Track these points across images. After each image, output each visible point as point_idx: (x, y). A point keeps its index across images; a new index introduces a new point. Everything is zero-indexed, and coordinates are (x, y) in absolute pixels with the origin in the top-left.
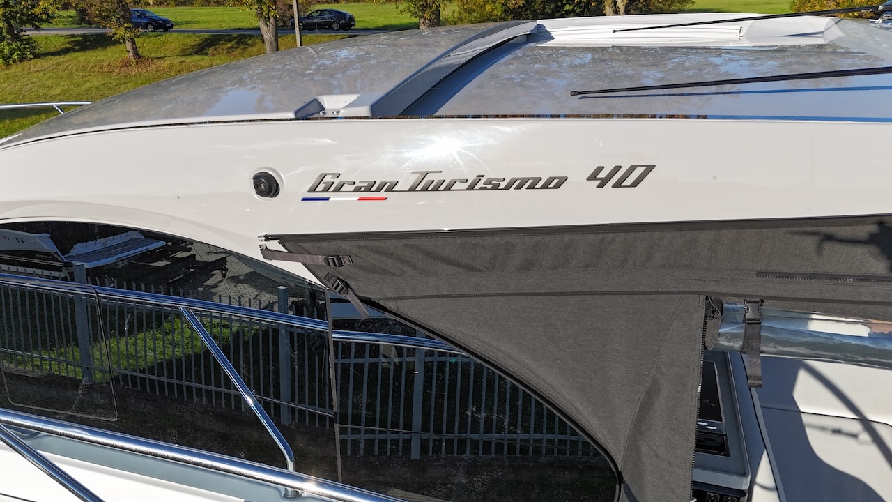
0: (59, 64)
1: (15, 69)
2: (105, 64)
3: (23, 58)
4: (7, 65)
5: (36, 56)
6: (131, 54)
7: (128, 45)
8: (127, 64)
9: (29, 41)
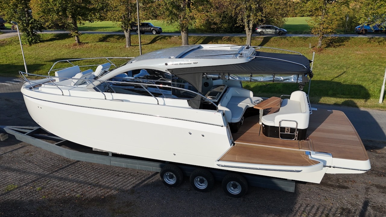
0: (50, 45)
1: (33, 46)
2: (67, 45)
3: (36, 43)
4: (30, 44)
5: (41, 42)
6: (77, 42)
7: (76, 38)
8: (75, 45)
9: (39, 36)
